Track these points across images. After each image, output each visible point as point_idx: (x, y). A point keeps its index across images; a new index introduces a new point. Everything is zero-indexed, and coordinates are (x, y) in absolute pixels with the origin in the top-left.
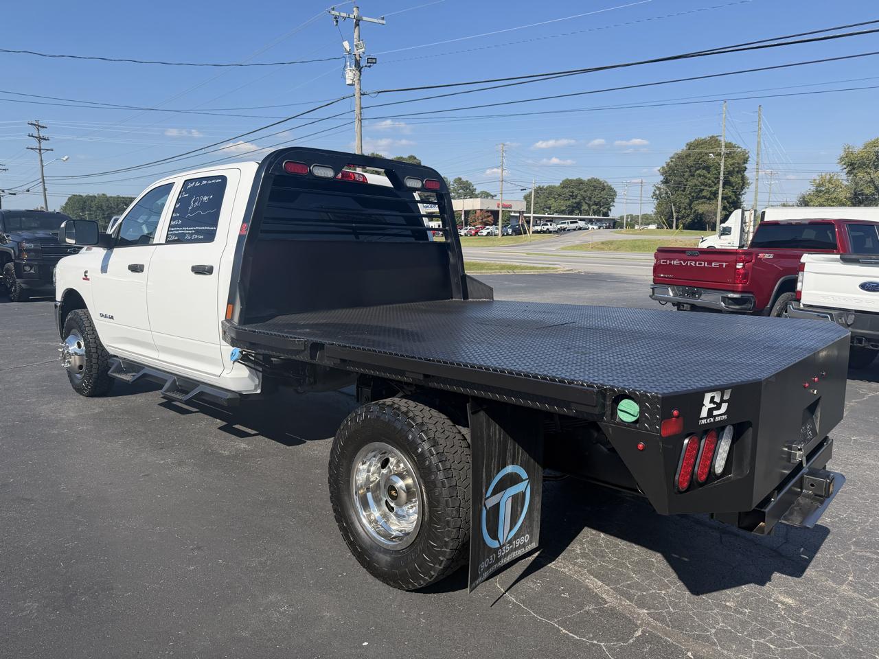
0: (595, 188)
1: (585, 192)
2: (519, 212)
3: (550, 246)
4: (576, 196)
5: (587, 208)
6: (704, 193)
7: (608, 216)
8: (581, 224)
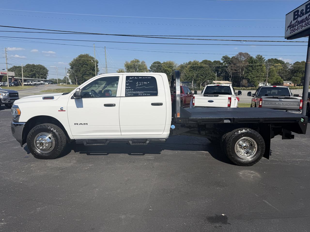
0: (41, 68)
1: (37, 69)
2: (12, 76)
3: (35, 91)
4: (33, 71)
5: (38, 76)
6: (87, 73)
7: (46, 79)
8: (42, 82)
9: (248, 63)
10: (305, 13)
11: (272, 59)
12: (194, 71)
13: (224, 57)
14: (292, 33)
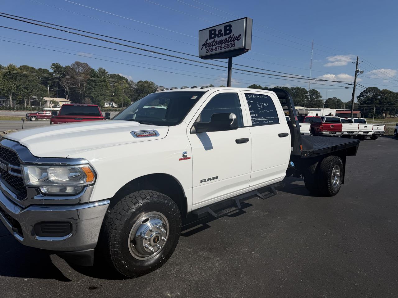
9: (89, 77)
10: (223, 34)
11: (114, 74)
12: (11, 80)
13: (53, 65)
14: (209, 53)
